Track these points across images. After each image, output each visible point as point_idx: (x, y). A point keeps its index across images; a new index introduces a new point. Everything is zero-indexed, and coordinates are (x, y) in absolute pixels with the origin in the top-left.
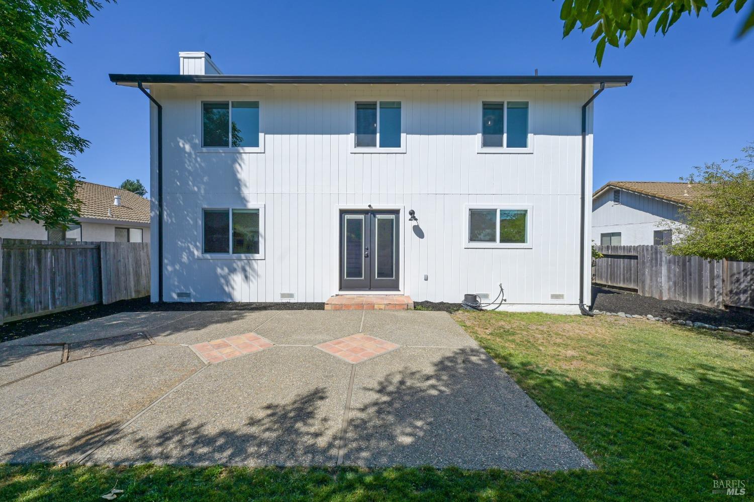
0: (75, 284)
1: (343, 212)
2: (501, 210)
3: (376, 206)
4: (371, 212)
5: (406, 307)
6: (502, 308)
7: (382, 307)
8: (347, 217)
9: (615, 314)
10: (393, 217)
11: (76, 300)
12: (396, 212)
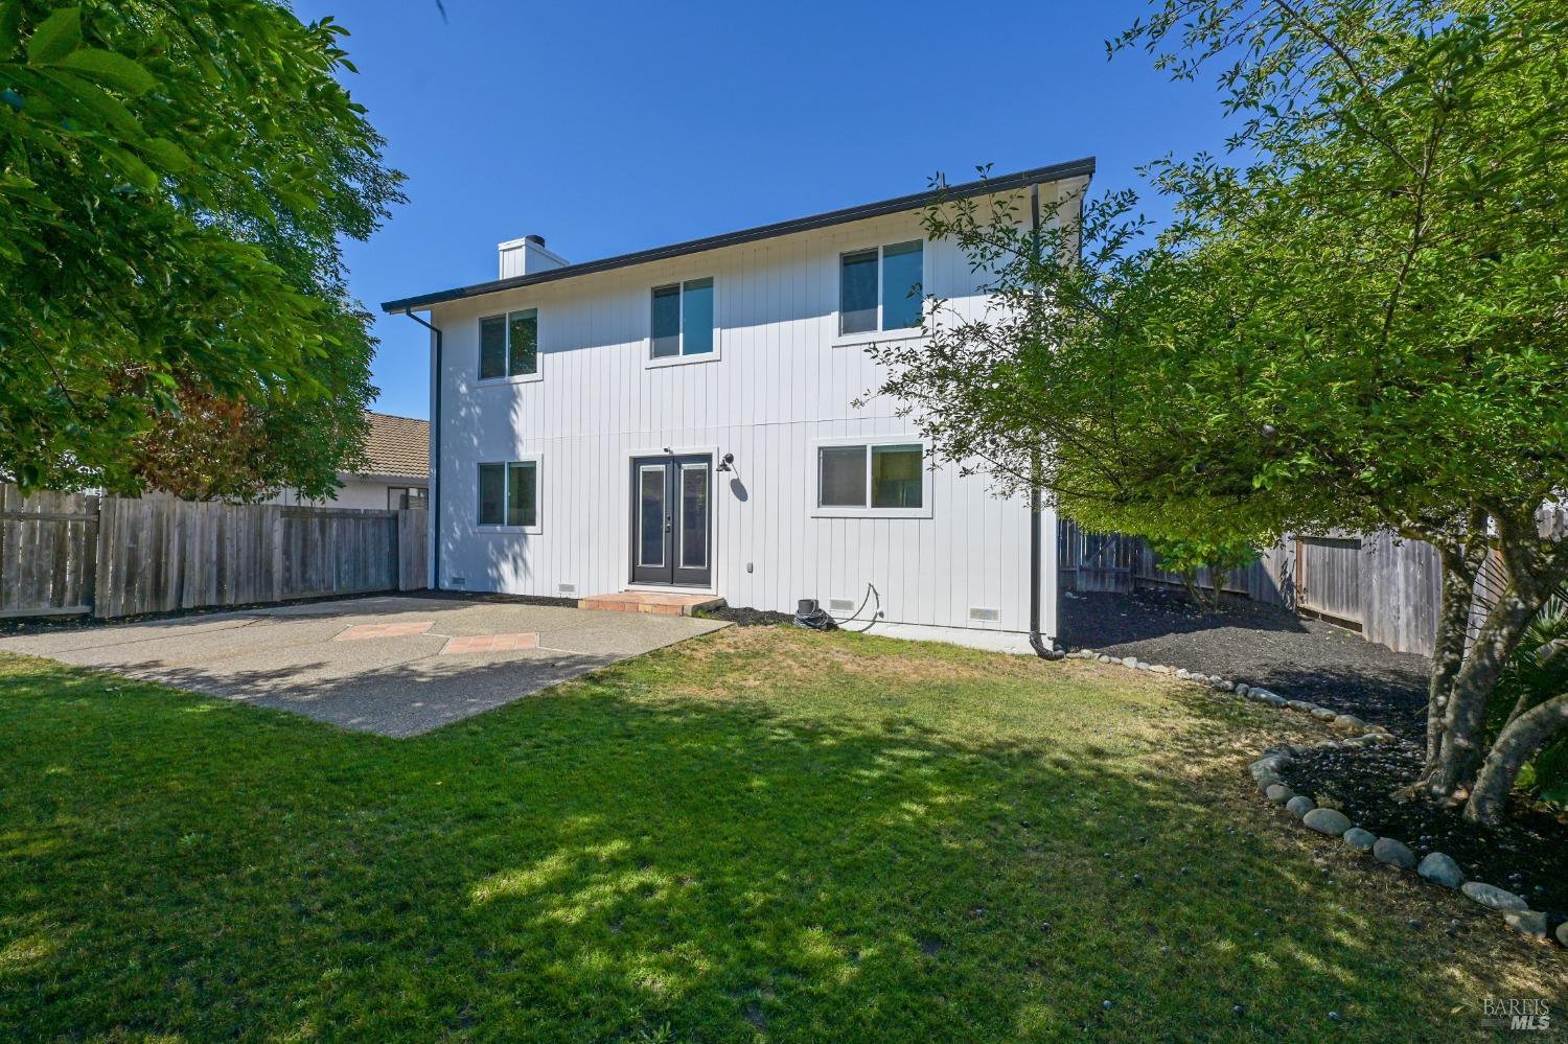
0: (365, 562)
1: (636, 462)
2: (873, 448)
3: (678, 451)
4: (673, 461)
5: (680, 611)
6: (876, 630)
7: (648, 609)
8: (644, 468)
9: (1118, 660)
10: (704, 465)
11: (366, 579)
12: (707, 458)
